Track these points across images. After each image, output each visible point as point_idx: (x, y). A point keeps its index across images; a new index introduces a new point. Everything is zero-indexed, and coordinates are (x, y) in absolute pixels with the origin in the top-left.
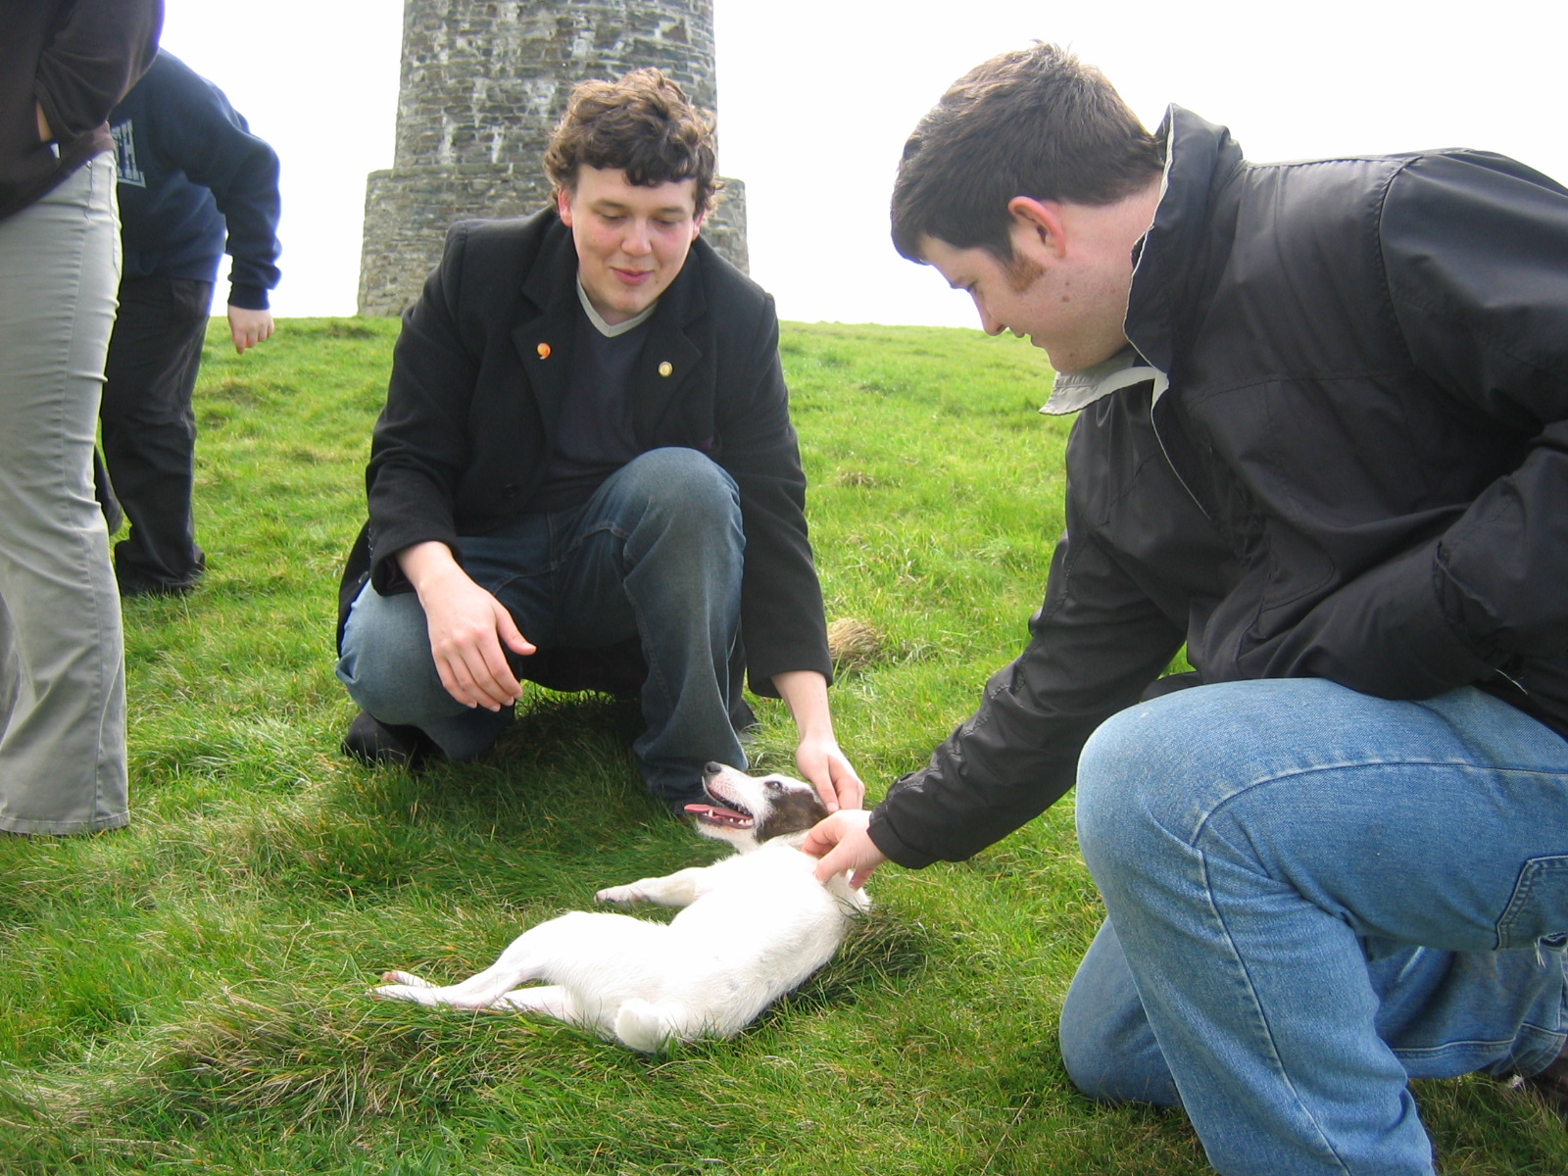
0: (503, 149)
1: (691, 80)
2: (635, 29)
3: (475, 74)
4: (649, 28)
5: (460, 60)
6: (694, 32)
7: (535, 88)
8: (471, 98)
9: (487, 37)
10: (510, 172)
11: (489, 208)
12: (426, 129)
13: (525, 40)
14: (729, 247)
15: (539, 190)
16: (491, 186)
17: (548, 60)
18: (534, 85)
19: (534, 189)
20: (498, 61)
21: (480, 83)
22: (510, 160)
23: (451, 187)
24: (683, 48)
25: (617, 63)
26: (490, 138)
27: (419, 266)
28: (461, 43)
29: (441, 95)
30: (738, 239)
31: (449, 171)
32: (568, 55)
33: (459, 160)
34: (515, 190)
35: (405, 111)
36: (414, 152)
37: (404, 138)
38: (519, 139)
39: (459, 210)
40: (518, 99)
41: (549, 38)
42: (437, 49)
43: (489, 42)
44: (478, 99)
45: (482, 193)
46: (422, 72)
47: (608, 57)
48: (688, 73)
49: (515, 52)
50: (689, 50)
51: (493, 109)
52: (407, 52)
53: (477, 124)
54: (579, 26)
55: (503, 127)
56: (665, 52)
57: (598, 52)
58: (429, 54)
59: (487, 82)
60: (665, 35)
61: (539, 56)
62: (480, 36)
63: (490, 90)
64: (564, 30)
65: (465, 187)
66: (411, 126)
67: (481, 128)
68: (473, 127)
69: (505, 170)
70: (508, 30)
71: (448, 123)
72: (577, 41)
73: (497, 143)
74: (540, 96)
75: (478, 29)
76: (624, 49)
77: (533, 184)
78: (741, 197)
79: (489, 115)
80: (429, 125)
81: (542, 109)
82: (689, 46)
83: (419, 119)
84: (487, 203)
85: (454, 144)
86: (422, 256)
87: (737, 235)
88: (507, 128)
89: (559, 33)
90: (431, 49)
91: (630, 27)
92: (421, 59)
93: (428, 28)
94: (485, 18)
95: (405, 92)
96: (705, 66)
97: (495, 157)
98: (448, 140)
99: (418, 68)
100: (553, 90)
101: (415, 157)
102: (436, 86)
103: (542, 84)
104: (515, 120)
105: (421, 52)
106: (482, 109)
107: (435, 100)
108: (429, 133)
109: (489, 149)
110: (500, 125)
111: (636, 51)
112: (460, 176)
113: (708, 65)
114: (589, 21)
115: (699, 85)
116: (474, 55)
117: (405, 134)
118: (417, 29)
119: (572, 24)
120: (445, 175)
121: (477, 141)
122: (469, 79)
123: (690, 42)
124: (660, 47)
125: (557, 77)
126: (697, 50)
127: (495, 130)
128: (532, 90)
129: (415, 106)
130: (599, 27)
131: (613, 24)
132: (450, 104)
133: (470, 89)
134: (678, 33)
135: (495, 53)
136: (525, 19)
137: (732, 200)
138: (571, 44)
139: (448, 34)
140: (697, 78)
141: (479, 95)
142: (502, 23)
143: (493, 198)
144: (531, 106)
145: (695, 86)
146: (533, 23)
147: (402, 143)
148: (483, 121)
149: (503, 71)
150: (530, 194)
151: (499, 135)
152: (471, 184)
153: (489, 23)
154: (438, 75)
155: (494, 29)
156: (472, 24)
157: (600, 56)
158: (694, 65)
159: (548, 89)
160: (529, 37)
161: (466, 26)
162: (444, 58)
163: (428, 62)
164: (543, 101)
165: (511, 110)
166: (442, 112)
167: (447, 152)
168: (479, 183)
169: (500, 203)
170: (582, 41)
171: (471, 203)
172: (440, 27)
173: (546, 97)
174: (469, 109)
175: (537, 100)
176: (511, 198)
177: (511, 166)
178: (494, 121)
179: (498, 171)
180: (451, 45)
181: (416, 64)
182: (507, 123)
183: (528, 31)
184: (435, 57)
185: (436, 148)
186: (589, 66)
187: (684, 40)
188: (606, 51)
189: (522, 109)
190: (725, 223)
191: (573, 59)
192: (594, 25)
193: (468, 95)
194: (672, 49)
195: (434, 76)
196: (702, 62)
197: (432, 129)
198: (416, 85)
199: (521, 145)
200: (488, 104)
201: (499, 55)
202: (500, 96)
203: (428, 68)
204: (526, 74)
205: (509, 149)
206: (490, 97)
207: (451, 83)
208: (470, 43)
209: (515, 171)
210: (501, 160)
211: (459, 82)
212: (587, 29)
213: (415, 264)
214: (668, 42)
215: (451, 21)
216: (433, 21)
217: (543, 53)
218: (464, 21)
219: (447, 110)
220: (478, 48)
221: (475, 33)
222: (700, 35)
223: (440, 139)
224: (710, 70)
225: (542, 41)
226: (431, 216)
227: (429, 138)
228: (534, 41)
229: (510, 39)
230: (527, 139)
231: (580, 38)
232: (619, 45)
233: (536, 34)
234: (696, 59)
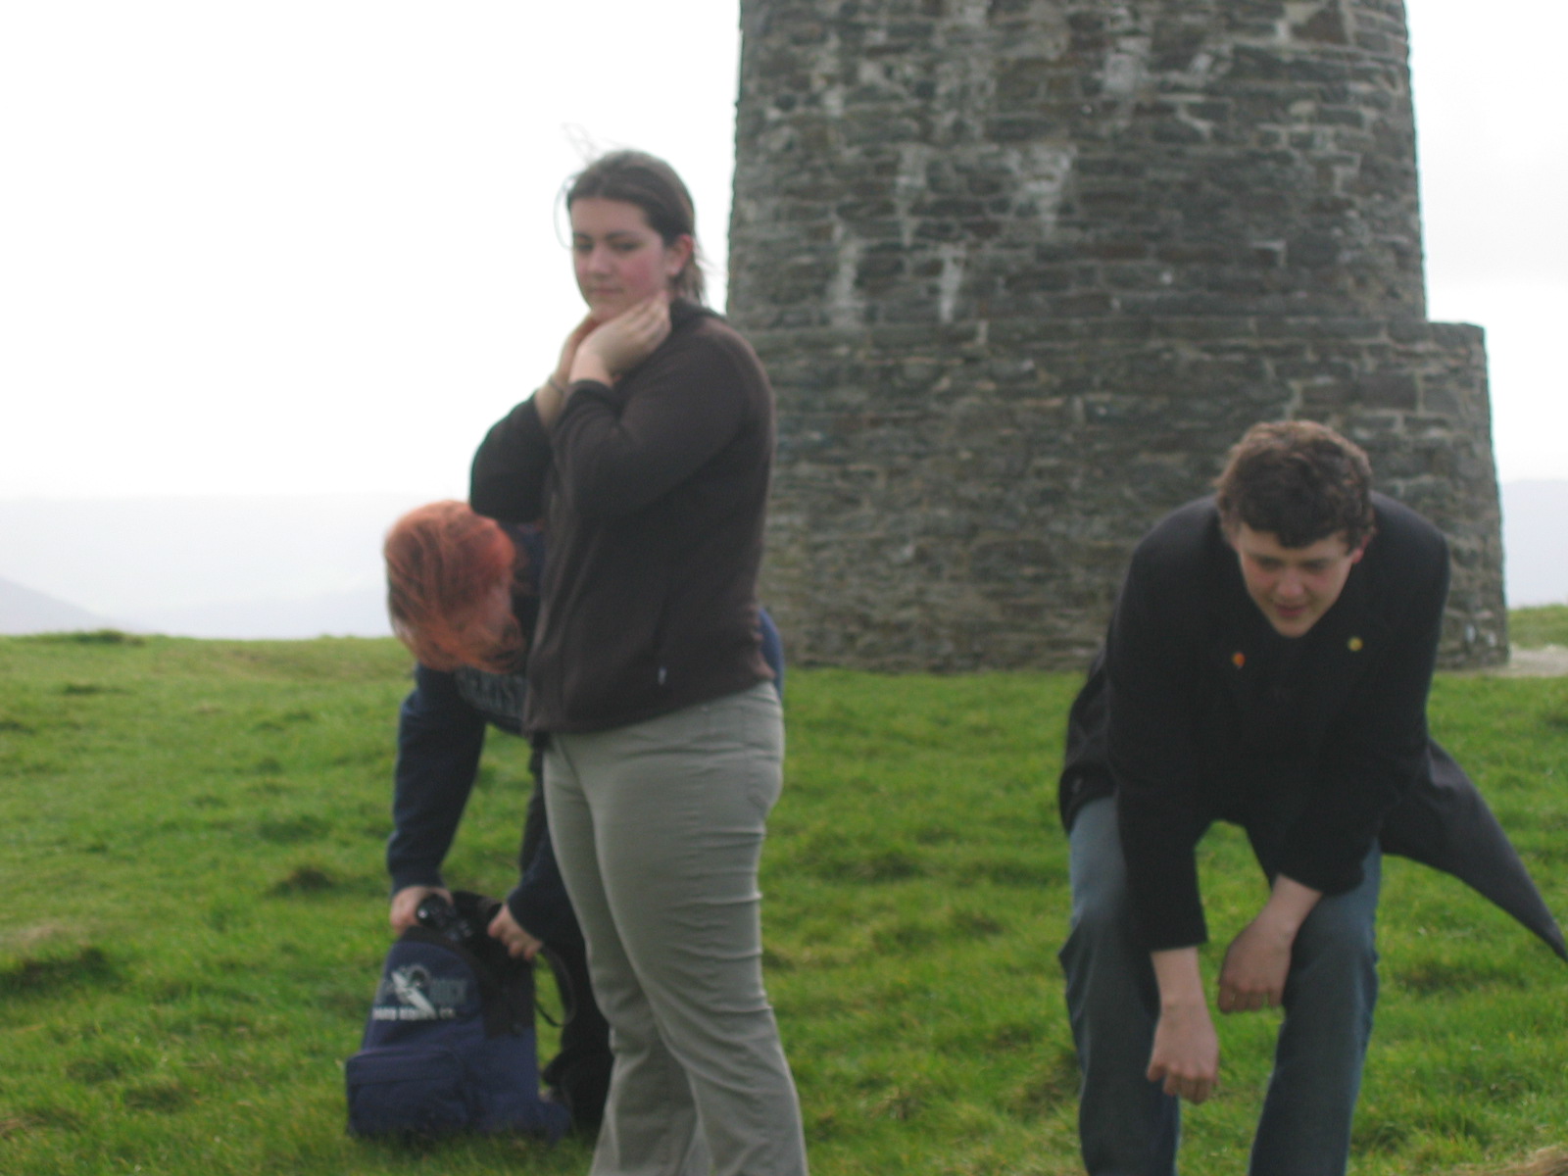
0: (964, 291)
1: (1356, 120)
2: (1233, 26)
3: (900, 136)
4: (1262, 20)
5: (866, 107)
6: (1359, 18)
7: (1029, 162)
8: (893, 185)
9: (923, 58)
10: (981, 339)
11: (938, 416)
12: (799, 251)
13: (1002, 63)
14: (1453, 474)
15: (1043, 376)
16: (940, 372)
17: (1054, 101)
18: (1026, 154)
19: (1032, 375)
20: (948, 107)
21: (913, 157)
22: (981, 315)
23: (857, 375)
24: (1339, 56)
25: (1197, 99)
26: (935, 268)
27: (792, 541)
28: (869, 72)
29: (829, 180)
30: (1472, 455)
31: (852, 342)
32: (1094, 89)
33: (870, 316)
34: (991, 376)
35: (751, 211)
36: (774, 299)
37: (751, 268)
38: (997, 268)
39: (876, 423)
40: (992, 185)
41: (1052, 55)
42: (818, 84)
43: (929, 68)
44: (909, 189)
45: (923, 387)
46: (786, 132)
47: (1178, 88)
48: (1350, 106)
49: (982, 88)
50: (1351, 57)
51: (939, 209)
52: (752, 86)
53: (907, 239)
54: (1118, 27)
55: (962, 245)
56: (1300, 68)
57: (1157, 78)
58: (801, 96)
59: (927, 152)
60: (1298, 31)
61: (1033, 94)
62: (909, 57)
63: (932, 168)
64: (1084, 36)
65: (887, 374)
66: (765, 245)
67: (916, 247)
68: (897, 248)
69: (970, 335)
70: (967, 42)
71: (846, 238)
72: (1112, 58)
73: (951, 279)
74: (1038, 177)
75: (904, 41)
76: (1211, 69)
77: (1028, 365)
78: (1474, 361)
79: (932, 220)
80: (805, 243)
81: (1045, 204)
82: (1351, 48)
83: (783, 231)
84: (935, 407)
85: (859, 283)
86: (799, 520)
87: (1467, 445)
88: (972, 247)
89: (1077, 45)
90: (804, 84)
91: (1223, 21)
92: (785, 104)
93: (798, 41)
94: (920, 19)
95: (750, 171)
96: (1387, 87)
97: (947, 306)
98: (847, 274)
99: (778, 124)
100: (1065, 163)
101: (775, 310)
102: (819, 162)
103: (1042, 152)
104: (987, 230)
105: (786, 91)
106: (916, 210)
107: (816, 192)
108: (806, 260)
109: (935, 291)
110: (955, 241)
111: (1237, 72)
112: (875, 352)
113: (1393, 84)
114: (1136, 15)
115: (1375, 131)
116: (895, 97)
117: (751, 258)
118: (775, 42)
119: (1099, 25)
120: (842, 351)
121: (907, 277)
122: (888, 146)
123: (1352, 40)
124: (1287, 58)
125: (1074, 136)
126: (1367, 54)
127: (947, 252)
128: (1022, 166)
129: (772, 203)
130: (1159, 26)
131: (1187, 19)
132: (849, 198)
133: (891, 168)
134: (1324, 26)
135: (942, 89)
136: (1003, 18)
137: (1455, 371)
138: (1100, 65)
139: (841, 52)
140: (1369, 114)
141: (910, 179)
142: (956, 29)
143: (947, 397)
144: (1019, 198)
145: (1366, 133)
146: (1020, 26)
147: (747, 279)
148: (921, 232)
149: (959, 128)
150: (1025, 386)
151: (956, 261)
152: (899, 369)
153: (928, 31)
154: (821, 140)
155: (938, 41)
156: (893, 32)
157: (1165, 87)
158: (1363, 88)
159: (1055, 162)
160: (1012, 55)
161: (879, 37)
162: (834, 103)
163: (799, 110)
164: (1045, 187)
165: (977, 209)
166: (833, 217)
167: (844, 299)
168: (916, 365)
169: (963, 405)
170: (1123, 58)
171: (901, 408)
172: (823, 39)
173: (1050, 178)
174: (888, 208)
175: (1033, 187)
176: (984, 395)
177: (983, 327)
178: (943, 234)
179: (953, 338)
180: (849, 76)
181: (773, 114)
182: (971, 237)
183: (1008, 43)
184: (814, 100)
185: (820, 292)
186: (1139, 110)
187: (1339, 38)
188: (1175, 77)
189: (1002, 206)
190: (1440, 423)
191: (1105, 97)
192: (1146, 23)
193: (885, 179)
194: (1314, 59)
195: (814, 140)
196: (1379, 79)
197: (811, 250)
198: (775, 159)
199: (1000, 280)
200: (931, 198)
201: (949, 95)
202: (955, 181)
203: (800, 123)
204: (1008, 133)
205: (976, 291)
206: (934, 183)
207: (850, 155)
208: (888, 72)
209: (992, 339)
210: (960, 315)
211: (870, 154)
212: (1133, 33)
213: (784, 536)
214: (1304, 47)
215: (848, 26)
216: (806, 27)
217: (1042, 89)
218: (875, 26)
219: (845, 212)
220: (906, 82)
221: (900, 50)
222: (1371, 22)
223: (828, 273)
224: (1400, 92)
225: (1040, 62)
226: (816, 436)
227: (807, 271)
228: (1023, 64)
229: (973, 63)
230: (1014, 269)
231: (1118, 51)
232: (1202, 62)
233: (1027, 50)
234: (1365, 75)
